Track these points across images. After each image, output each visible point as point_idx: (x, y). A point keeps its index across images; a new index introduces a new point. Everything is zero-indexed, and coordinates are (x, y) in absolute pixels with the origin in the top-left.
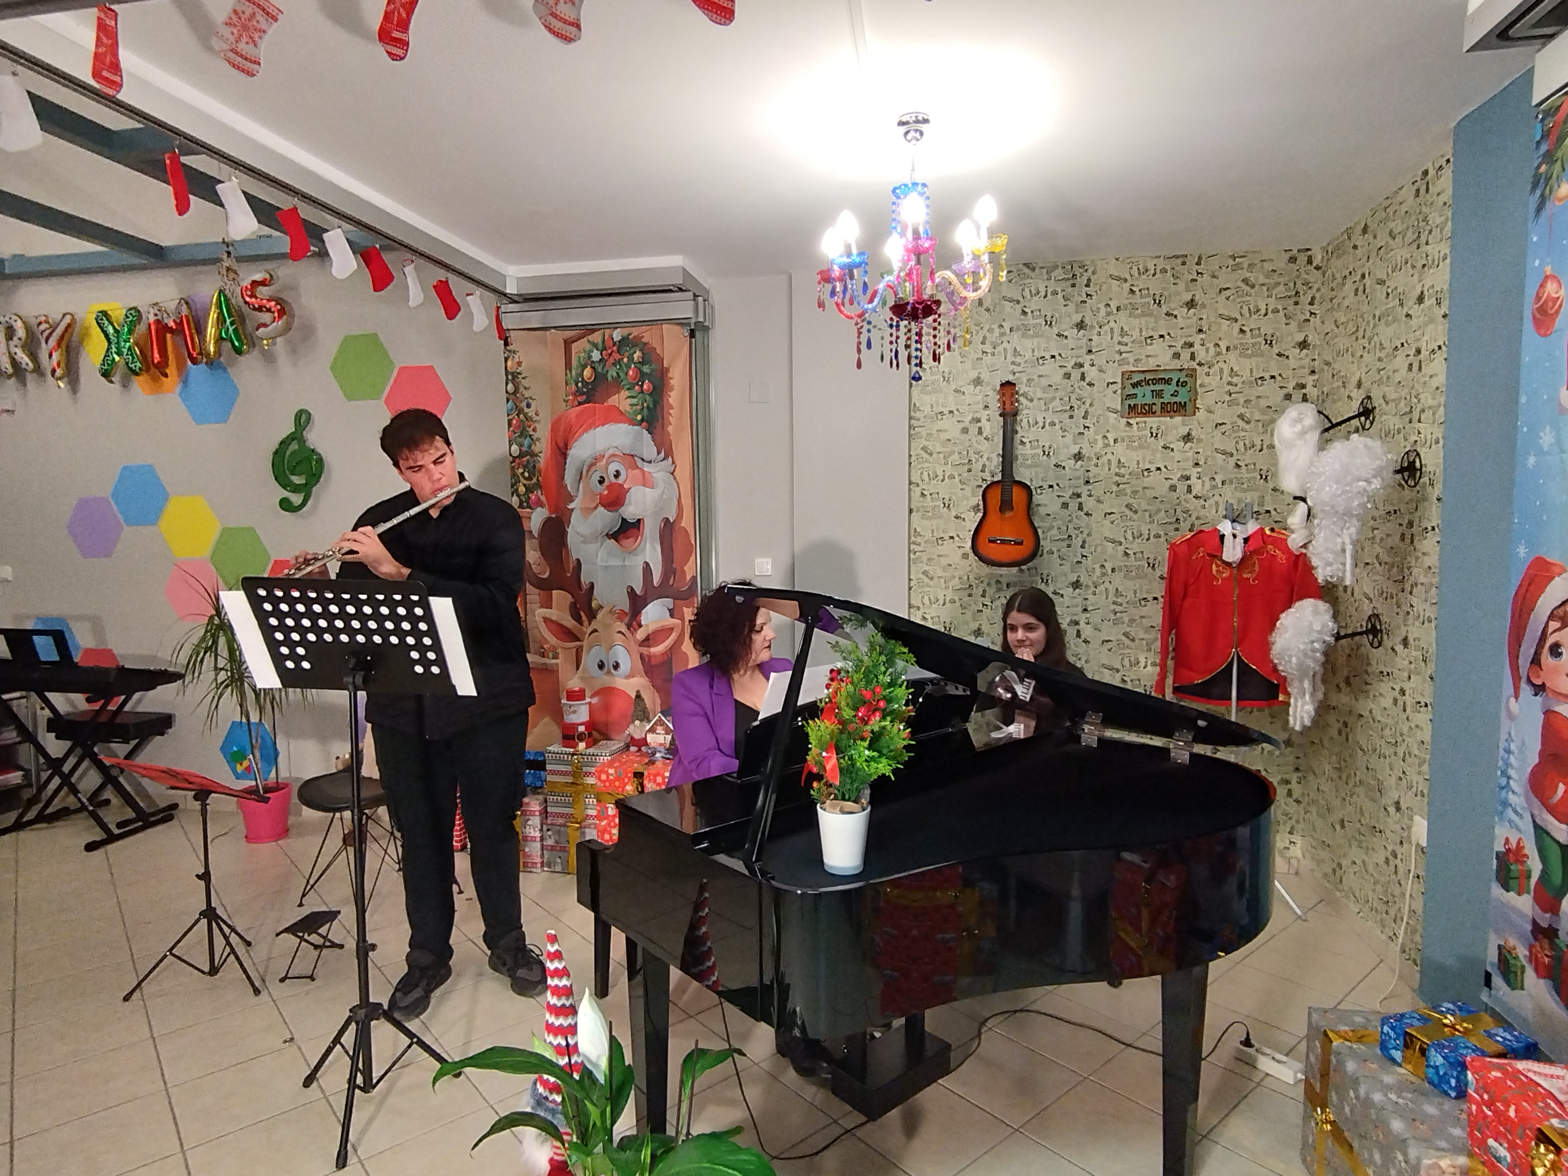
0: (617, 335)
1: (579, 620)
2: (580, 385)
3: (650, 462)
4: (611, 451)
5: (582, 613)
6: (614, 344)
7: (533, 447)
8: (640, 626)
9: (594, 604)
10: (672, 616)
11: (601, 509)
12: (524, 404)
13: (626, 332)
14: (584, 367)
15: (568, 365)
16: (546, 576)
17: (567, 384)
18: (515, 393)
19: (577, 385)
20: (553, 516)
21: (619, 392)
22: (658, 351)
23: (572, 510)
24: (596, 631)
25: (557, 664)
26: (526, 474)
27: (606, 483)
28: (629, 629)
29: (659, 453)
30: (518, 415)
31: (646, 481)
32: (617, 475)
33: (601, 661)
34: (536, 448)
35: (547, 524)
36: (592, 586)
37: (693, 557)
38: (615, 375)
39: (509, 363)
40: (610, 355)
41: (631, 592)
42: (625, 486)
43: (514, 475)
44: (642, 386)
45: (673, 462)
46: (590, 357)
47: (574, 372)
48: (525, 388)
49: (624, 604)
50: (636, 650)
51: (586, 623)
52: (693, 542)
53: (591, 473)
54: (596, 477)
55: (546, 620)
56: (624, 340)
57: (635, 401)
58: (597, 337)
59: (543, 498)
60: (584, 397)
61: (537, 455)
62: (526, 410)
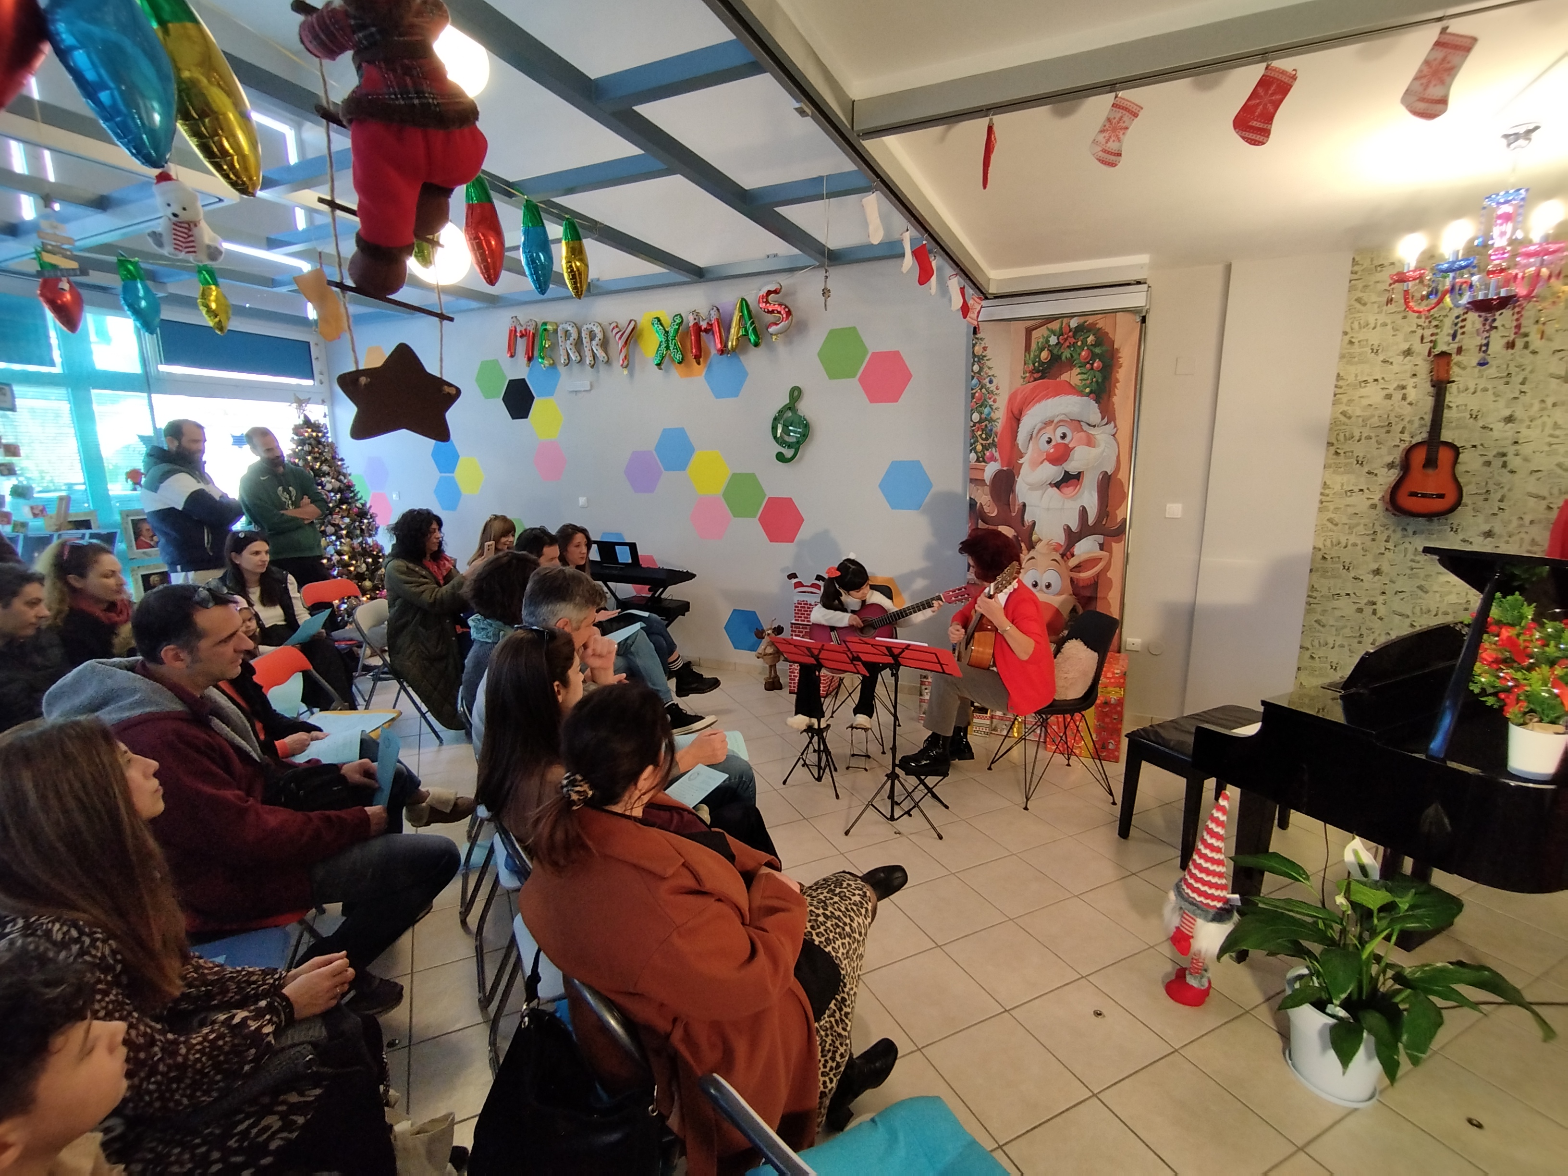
0: (1074, 323)
2: (1037, 364)
3: (1094, 426)
4: (1062, 417)
6: (1070, 330)
7: (992, 414)
8: (1073, 555)
9: (1034, 538)
10: (1102, 549)
11: (1046, 463)
12: (987, 380)
13: (1081, 320)
14: (1042, 350)
15: (1028, 348)
16: (993, 515)
17: (1025, 364)
18: (979, 373)
19: (1034, 364)
20: (1005, 468)
21: (1071, 369)
22: (1110, 335)
23: (1022, 464)
24: (1033, 558)
26: (984, 436)
27: (1053, 443)
28: (1062, 557)
29: (1103, 419)
30: (981, 389)
31: (1090, 442)
32: (1064, 436)
33: (1036, 583)
34: (994, 416)
35: (998, 475)
36: (1034, 523)
37: (1124, 504)
38: (1068, 356)
39: (976, 348)
40: (1066, 339)
41: (1068, 530)
42: (1070, 446)
43: (973, 436)
44: (1092, 364)
45: (1115, 426)
46: (1047, 341)
47: (1032, 354)
48: (990, 368)
49: (1060, 538)
50: (1067, 574)
52: (1126, 490)
53: (1040, 435)
54: (1045, 438)
56: (1080, 329)
57: (1085, 376)
58: (1055, 325)
59: (997, 455)
60: (1040, 374)
61: (995, 421)
62: (988, 385)
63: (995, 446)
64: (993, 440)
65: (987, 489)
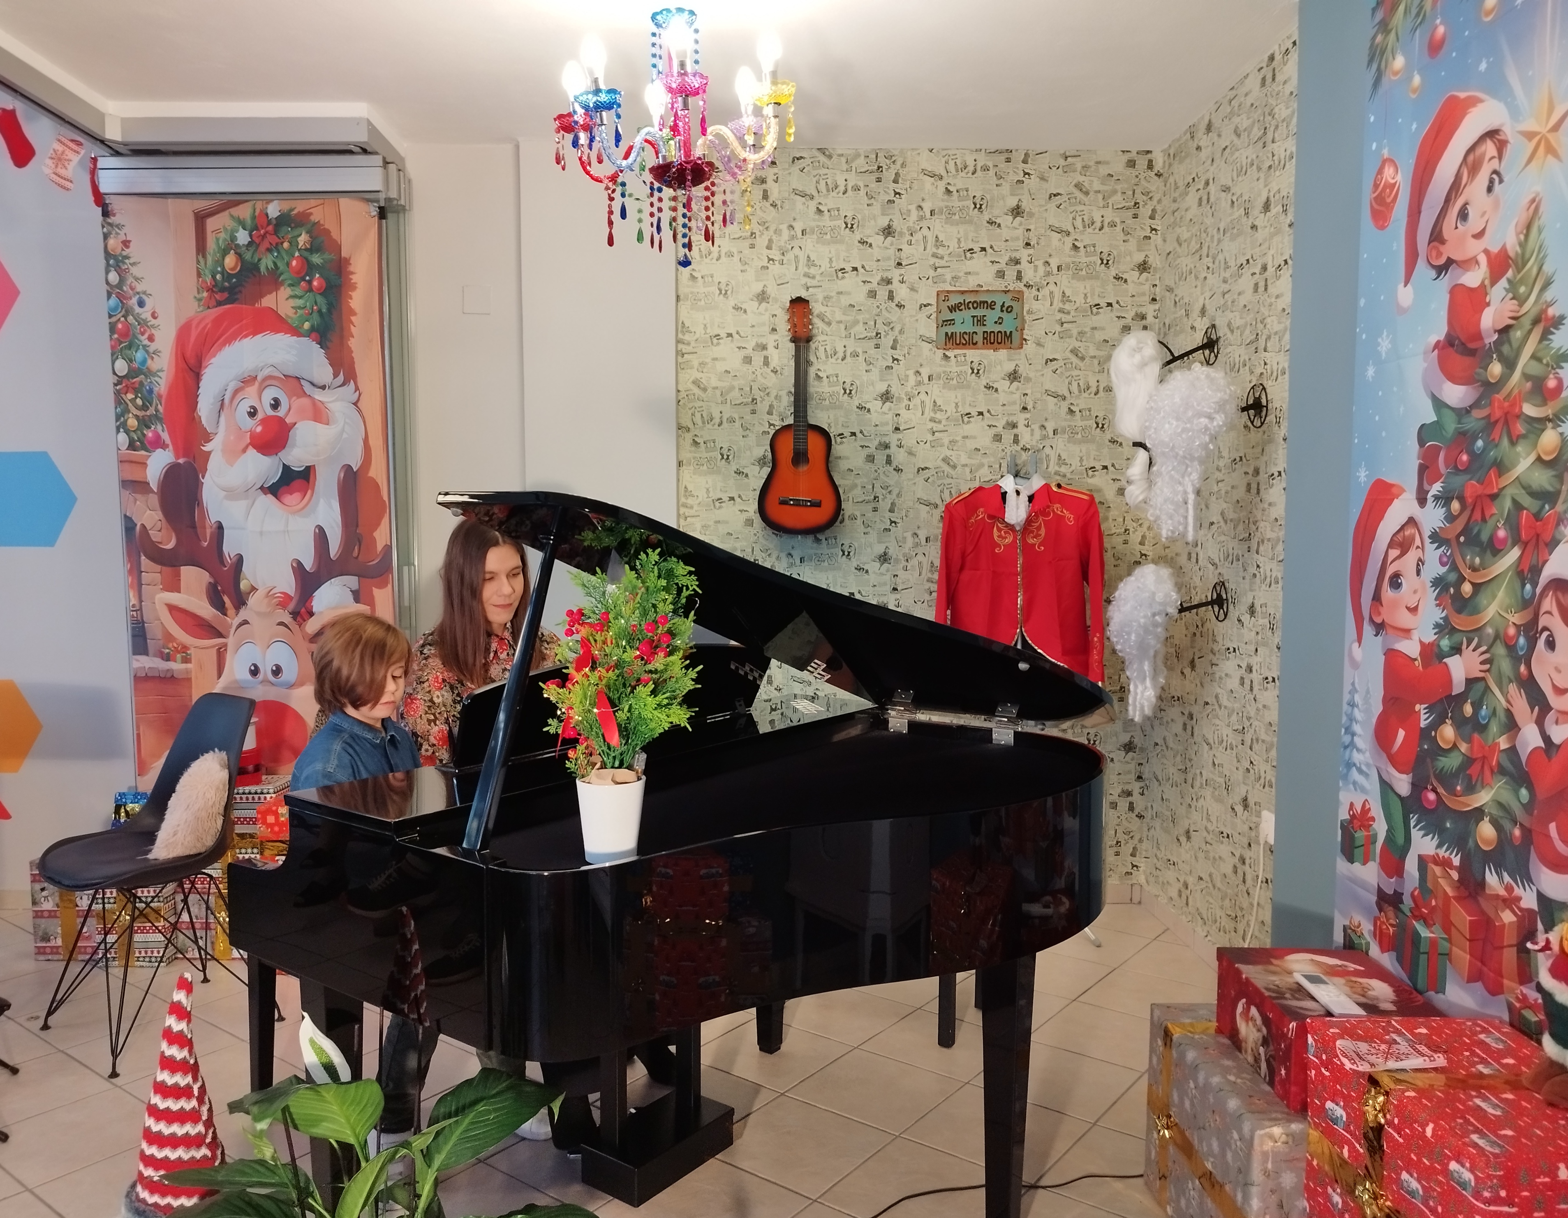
0: (273, 210)
1: (221, 607)
2: (218, 277)
3: (323, 388)
4: (267, 372)
5: (226, 599)
6: (269, 222)
7: (149, 362)
8: (311, 614)
9: (244, 585)
10: (357, 600)
11: (252, 452)
12: (134, 300)
13: (286, 206)
14: (225, 253)
15: (201, 248)
16: (170, 546)
17: (199, 275)
18: (120, 285)
19: (214, 277)
20: (181, 461)
21: (277, 289)
22: (334, 235)
23: (209, 453)
24: (246, 622)
25: (188, 671)
26: (139, 402)
27: (260, 416)
28: (295, 619)
29: (336, 375)
30: (125, 316)
31: (319, 414)
32: (276, 404)
33: (255, 666)
34: (154, 365)
35: (172, 473)
36: (240, 559)
37: (385, 521)
38: (271, 265)
39: (111, 242)
40: (263, 237)
41: (298, 568)
42: (288, 420)
43: (119, 400)
44: (310, 282)
45: (357, 389)
46: (233, 238)
47: (210, 259)
48: (137, 279)
49: (288, 584)
50: (305, 647)
51: (231, 611)
52: (386, 498)
53: (236, 402)
54: (244, 407)
55: (173, 609)
56: (284, 220)
57: (300, 302)
58: (245, 212)
59: (165, 436)
60: (226, 295)
61: (155, 374)
62: (137, 309)
63: (159, 419)
64: (157, 410)
65: (154, 500)
